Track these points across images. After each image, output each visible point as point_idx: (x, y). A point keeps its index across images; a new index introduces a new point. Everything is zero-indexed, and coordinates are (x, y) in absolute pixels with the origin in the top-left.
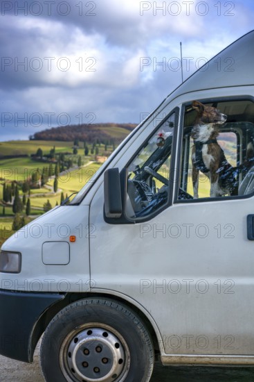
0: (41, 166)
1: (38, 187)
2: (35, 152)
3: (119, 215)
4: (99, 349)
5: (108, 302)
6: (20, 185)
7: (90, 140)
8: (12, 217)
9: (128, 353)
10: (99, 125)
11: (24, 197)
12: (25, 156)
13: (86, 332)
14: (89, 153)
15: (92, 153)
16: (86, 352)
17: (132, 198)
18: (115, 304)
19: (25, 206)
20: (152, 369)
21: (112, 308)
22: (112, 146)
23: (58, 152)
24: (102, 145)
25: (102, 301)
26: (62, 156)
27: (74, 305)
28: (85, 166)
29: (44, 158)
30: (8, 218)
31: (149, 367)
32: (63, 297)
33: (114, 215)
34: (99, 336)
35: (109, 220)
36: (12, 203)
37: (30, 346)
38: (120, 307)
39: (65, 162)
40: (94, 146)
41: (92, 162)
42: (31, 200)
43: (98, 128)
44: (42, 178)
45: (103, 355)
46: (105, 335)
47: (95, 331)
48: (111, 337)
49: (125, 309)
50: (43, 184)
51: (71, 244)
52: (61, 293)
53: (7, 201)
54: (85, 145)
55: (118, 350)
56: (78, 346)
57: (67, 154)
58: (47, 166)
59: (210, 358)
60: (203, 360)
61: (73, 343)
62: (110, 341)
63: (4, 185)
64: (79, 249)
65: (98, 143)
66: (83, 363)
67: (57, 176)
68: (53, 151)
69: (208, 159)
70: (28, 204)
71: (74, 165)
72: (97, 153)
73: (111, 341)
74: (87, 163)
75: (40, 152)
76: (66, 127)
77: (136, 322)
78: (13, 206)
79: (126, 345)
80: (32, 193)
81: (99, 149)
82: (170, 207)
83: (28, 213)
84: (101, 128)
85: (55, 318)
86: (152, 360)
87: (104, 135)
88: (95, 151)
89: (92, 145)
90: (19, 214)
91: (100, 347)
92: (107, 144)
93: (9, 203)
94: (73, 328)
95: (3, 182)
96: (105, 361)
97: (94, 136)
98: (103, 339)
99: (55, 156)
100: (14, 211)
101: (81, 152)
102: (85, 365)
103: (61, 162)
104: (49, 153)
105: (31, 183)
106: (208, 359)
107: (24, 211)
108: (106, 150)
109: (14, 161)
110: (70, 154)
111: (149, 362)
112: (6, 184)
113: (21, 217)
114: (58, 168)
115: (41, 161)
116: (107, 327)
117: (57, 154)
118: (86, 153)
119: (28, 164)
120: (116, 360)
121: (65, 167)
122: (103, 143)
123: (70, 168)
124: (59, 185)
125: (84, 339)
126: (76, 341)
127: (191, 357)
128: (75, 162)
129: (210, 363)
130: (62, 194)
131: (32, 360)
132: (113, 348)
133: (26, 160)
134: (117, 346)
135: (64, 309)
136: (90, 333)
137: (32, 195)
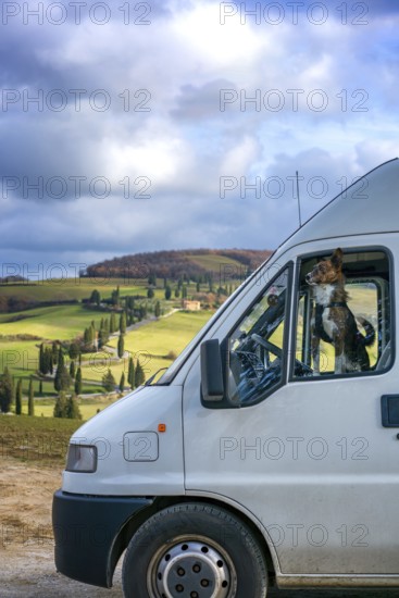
0: (98, 318)
1: (94, 351)
2: (89, 296)
3: (220, 398)
4: (197, 569)
5: (208, 508)
6: (65, 347)
7: (173, 275)
8: (53, 398)
9: (234, 573)
10: (187, 252)
11: (72, 366)
12: (74, 302)
13: (180, 546)
14: (173, 296)
15: (177, 295)
16: (181, 572)
17: (236, 374)
18: (216, 511)
19: (74, 380)
20: (265, 593)
21: (212, 515)
22: (208, 285)
23: (124, 295)
24: (191, 283)
25: (200, 507)
26: (130, 301)
27: (164, 512)
28: (165, 316)
29: (102, 305)
30: (47, 398)
31: (261, 592)
32: (151, 502)
33: (214, 398)
34: (197, 551)
35: (207, 404)
36: (53, 376)
37: (109, 565)
38: (223, 514)
39: (135, 310)
40: (180, 284)
41: (176, 310)
42: (83, 370)
43: (185, 257)
44: (100, 336)
45: (202, 576)
46: (205, 550)
47: (192, 545)
48: (211, 553)
49: (229, 517)
50: (101, 345)
51: (160, 434)
52: (148, 497)
53: (45, 372)
54: (165, 282)
55: (222, 569)
56: (170, 564)
57: (137, 297)
58: (107, 316)
59: (339, 578)
60: (330, 582)
61: (164, 561)
62: (210, 558)
63: (41, 347)
64: (170, 441)
65: (185, 279)
66: (177, 586)
67: (122, 332)
68: (116, 293)
69: (330, 326)
70: (79, 377)
71: (148, 314)
72: (185, 295)
73: (212, 558)
74: (168, 310)
75: (95, 295)
76: (136, 256)
77: (244, 534)
78: (56, 380)
79: (231, 563)
80: (85, 359)
81: (188, 289)
82: (284, 387)
83: (77, 391)
84: (189, 257)
85: (141, 529)
86: (264, 582)
87: (196, 268)
88: (181, 293)
89: (176, 283)
90: (64, 392)
91: (198, 566)
92: (200, 282)
93: (49, 375)
94: (164, 542)
95: (39, 343)
96: (205, 583)
97: (179, 270)
98: (202, 556)
99: (119, 301)
100: (57, 388)
101: (159, 294)
102: (180, 588)
103: (129, 310)
104: (110, 296)
105: (83, 344)
106: (335, 580)
107: (73, 388)
108: (198, 291)
109: (56, 310)
110: (142, 298)
111: (261, 585)
112: (44, 347)
113: (68, 396)
114: (125, 320)
115: (98, 309)
116: (207, 539)
117: (123, 298)
118: (168, 296)
119: (78, 314)
120: (219, 582)
121: (135, 319)
122: (194, 281)
123: (143, 320)
124: (126, 347)
125: (178, 555)
126: (168, 558)
127: (314, 577)
128: (150, 310)
129: (339, 585)
130: (131, 360)
131: (111, 585)
132: (215, 567)
133: (74, 308)
134: (220, 564)
135: (152, 518)
136: (185, 548)
137: (83, 363)
